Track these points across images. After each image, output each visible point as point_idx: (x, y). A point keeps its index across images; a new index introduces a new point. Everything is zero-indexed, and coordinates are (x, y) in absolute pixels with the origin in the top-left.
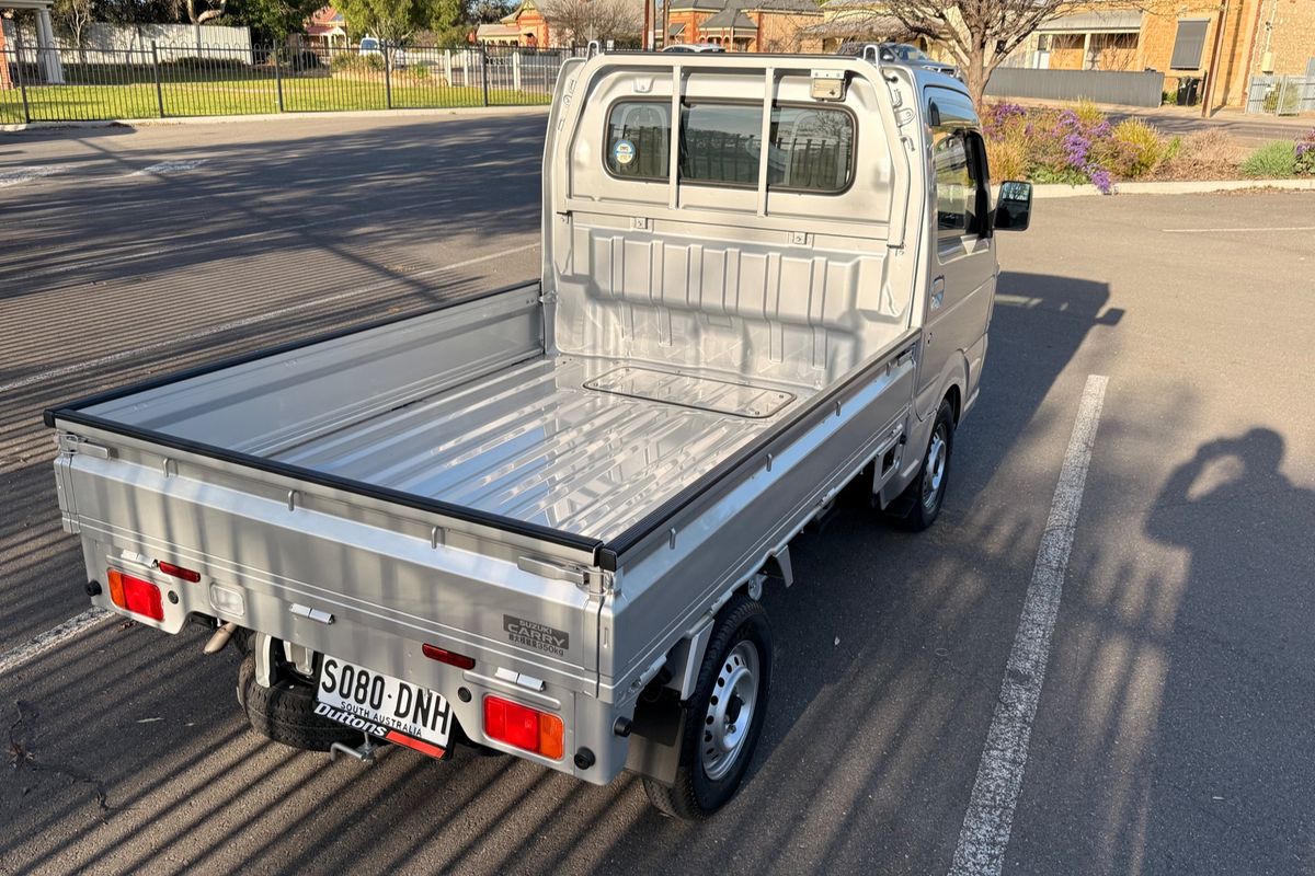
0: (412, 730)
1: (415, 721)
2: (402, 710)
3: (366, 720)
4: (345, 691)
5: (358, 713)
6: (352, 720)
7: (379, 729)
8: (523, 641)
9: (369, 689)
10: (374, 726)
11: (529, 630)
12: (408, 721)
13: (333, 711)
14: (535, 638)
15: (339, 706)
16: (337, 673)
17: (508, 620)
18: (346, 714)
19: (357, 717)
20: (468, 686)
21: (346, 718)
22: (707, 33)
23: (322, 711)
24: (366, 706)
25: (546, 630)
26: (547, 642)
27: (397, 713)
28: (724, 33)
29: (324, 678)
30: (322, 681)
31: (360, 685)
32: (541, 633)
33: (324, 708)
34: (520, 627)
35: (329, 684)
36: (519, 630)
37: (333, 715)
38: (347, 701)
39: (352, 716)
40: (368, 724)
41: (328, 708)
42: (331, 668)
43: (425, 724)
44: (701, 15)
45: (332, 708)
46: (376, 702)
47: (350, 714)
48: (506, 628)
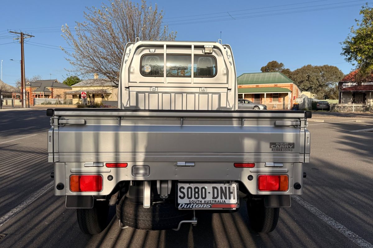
0: (221, 202)
1: (221, 198)
2: (216, 196)
3: (201, 204)
4: (190, 196)
5: (197, 202)
6: (196, 205)
7: (208, 205)
8: (277, 150)
9: (200, 193)
10: (205, 205)
11: (279, 146)
12: (219, 199)
13: (186, 205)
14: (282, 148)
15: (188, 202)
16: (185, 191)
17: (271, 144)
18: (192, 204)
19: (197, 204)
20: (252, 174)
21: (193, 206)
22: (35, 93)
23: (181, 206)
24: (200, 199)
25: (286, 144)
26: (286, 148)
27: (214, 198)
28: (41, 93)
29: (179, 194)
30: (179, 195)
31: (195, 193)
32: (284, 145)
33: (182, 205)
34: (276, 145)
35: (182, 195)
36: (275, 147)
37: (187, 206)
38: (191, 200)
39: (195, 204)
40: (203, 205)
41: (184, 205)
42: (182, 190)
43: (226, 198)
44: (33, 88)
45: (186, 204)
46: (204, 196)
47: (194, 204)
48: (270, 147)
